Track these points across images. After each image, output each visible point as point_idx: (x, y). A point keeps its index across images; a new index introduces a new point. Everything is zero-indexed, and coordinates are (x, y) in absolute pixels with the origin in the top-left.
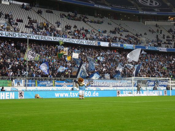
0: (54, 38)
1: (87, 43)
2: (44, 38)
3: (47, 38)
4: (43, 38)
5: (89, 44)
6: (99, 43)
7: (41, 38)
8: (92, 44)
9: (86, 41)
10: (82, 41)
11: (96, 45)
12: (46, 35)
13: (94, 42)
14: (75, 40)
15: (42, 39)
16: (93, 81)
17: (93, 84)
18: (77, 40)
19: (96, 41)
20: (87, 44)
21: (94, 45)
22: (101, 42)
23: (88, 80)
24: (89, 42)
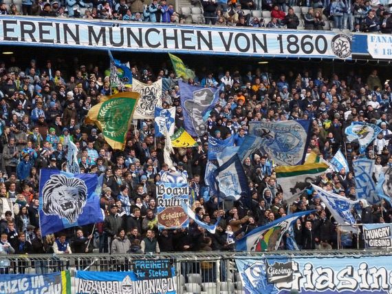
0: (97, 29)
1: (285, 44)
2: (36, 34)
3: (53, 29)
4: (30, 33)
5: (301, 54)
6: (360, 44)
7: (23, 32)
8: (315, 54)
9: (285, 37)
10: (260, 36)
11: (338, 53)
12: (53, 14)
13: (329, 37)
14: (215, 34)
15: (28, 40)
16: (289, 266)
17: (290, 279)
18: (226, 35)
19: (345, 31)
20: (286, 53)
21: (330, 53)
22: (370, 35)
23: (260, 263)
24: (300, 36)
